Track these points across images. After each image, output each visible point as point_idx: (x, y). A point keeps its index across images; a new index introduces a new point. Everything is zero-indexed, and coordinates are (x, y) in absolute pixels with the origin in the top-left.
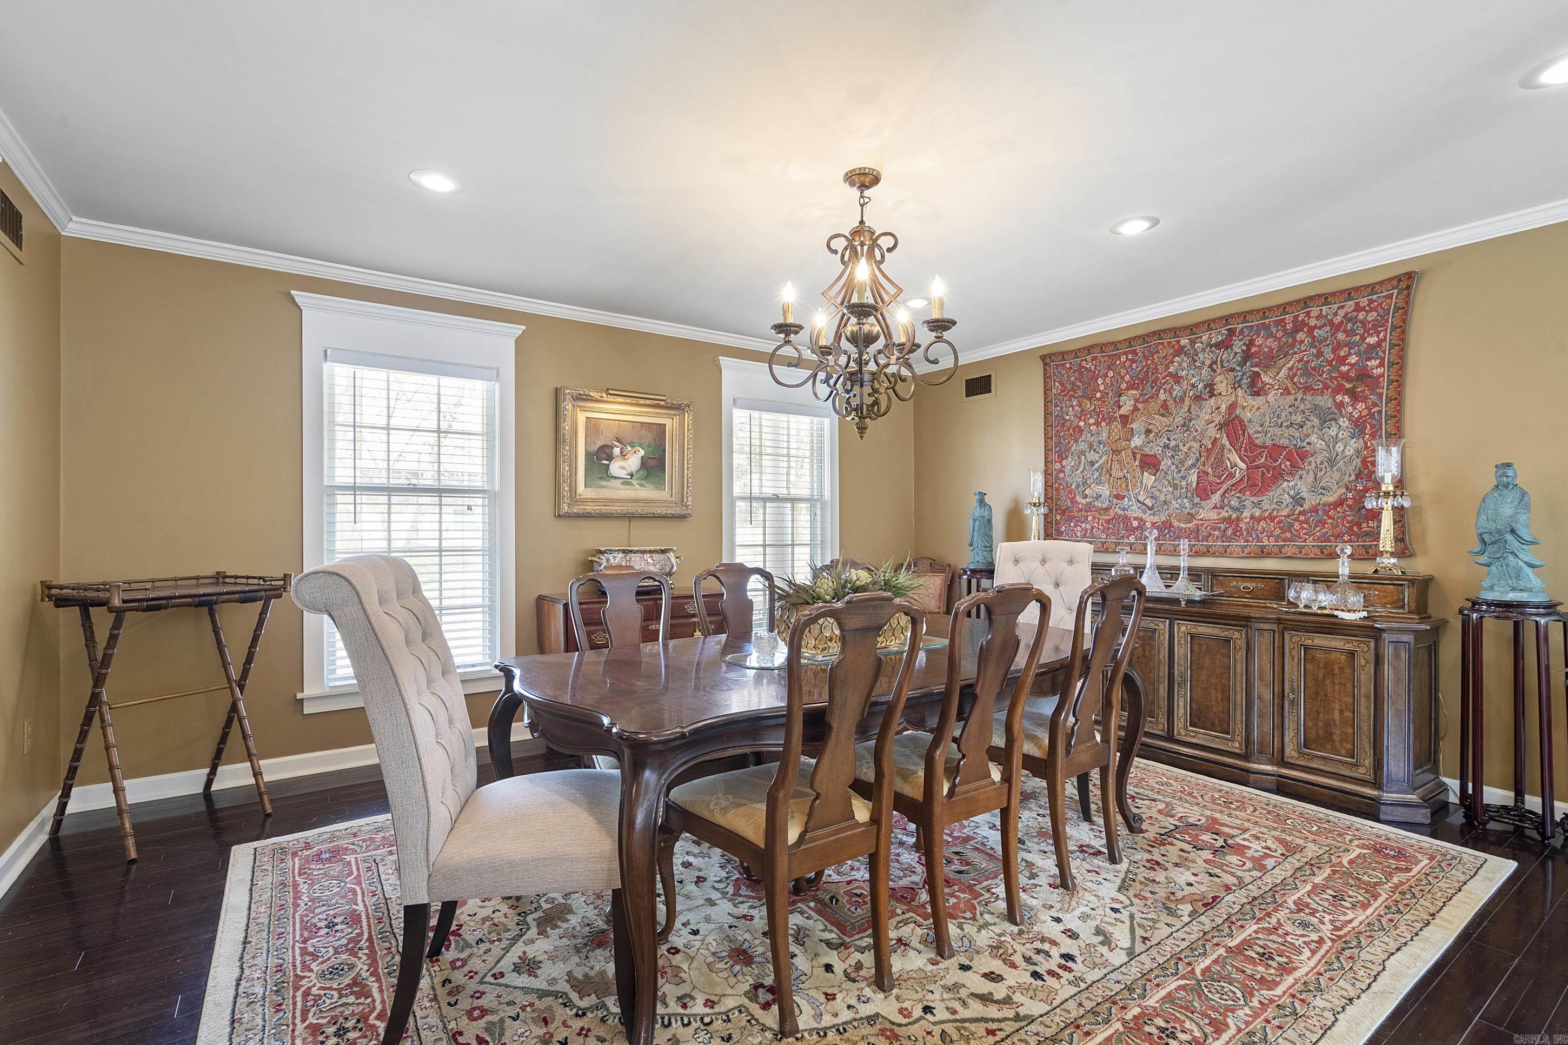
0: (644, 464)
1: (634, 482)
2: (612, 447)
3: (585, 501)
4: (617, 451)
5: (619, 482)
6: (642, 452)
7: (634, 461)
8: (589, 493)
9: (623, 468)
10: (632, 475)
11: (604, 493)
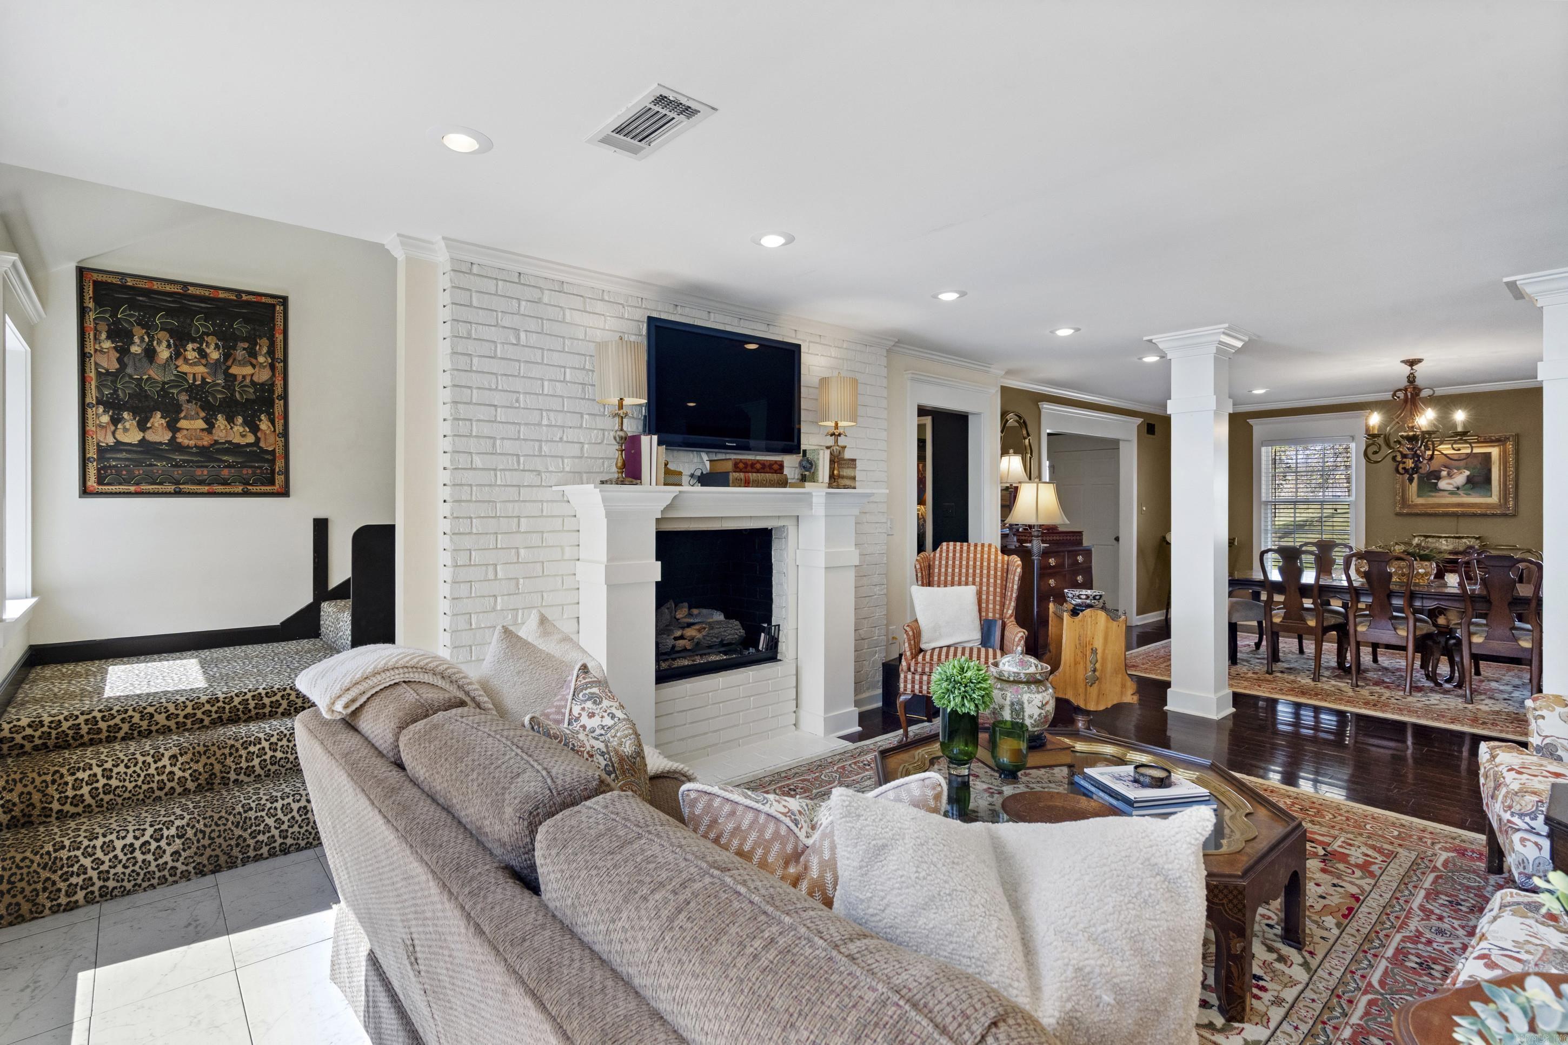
0: (1469, 480)
1: (1459, 492)
2: (1440, 471)
3: (1416, 505)
4: (1444, 473)
5: (1446, 493)
6: (1467, 473)
7: (1460, 478)
8: (1420, 501)
9: (1449, 484)
10: (1458, 488)
11: (1431, 500)
